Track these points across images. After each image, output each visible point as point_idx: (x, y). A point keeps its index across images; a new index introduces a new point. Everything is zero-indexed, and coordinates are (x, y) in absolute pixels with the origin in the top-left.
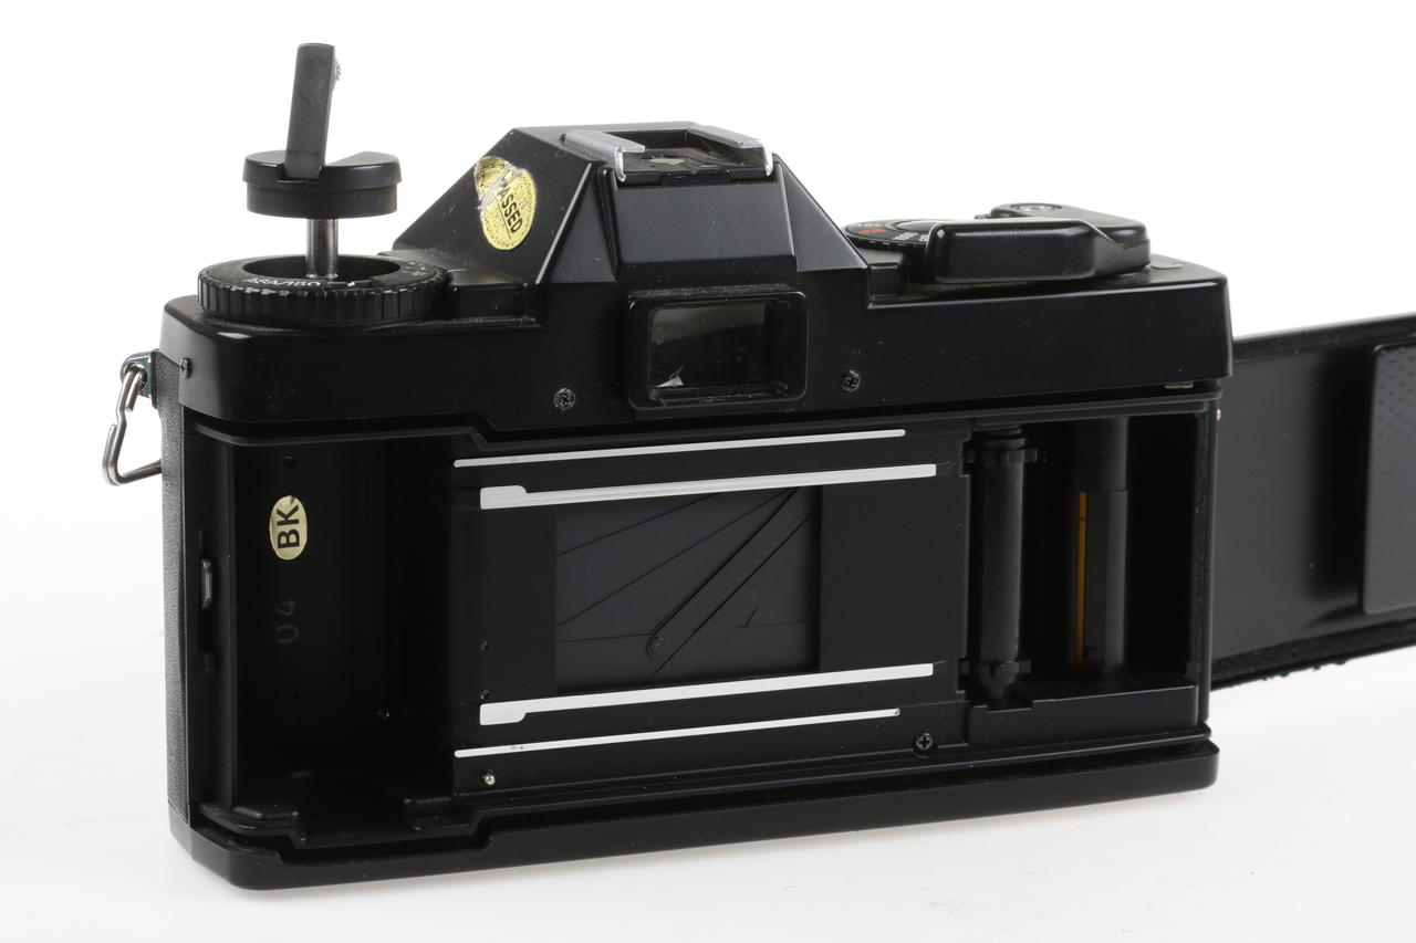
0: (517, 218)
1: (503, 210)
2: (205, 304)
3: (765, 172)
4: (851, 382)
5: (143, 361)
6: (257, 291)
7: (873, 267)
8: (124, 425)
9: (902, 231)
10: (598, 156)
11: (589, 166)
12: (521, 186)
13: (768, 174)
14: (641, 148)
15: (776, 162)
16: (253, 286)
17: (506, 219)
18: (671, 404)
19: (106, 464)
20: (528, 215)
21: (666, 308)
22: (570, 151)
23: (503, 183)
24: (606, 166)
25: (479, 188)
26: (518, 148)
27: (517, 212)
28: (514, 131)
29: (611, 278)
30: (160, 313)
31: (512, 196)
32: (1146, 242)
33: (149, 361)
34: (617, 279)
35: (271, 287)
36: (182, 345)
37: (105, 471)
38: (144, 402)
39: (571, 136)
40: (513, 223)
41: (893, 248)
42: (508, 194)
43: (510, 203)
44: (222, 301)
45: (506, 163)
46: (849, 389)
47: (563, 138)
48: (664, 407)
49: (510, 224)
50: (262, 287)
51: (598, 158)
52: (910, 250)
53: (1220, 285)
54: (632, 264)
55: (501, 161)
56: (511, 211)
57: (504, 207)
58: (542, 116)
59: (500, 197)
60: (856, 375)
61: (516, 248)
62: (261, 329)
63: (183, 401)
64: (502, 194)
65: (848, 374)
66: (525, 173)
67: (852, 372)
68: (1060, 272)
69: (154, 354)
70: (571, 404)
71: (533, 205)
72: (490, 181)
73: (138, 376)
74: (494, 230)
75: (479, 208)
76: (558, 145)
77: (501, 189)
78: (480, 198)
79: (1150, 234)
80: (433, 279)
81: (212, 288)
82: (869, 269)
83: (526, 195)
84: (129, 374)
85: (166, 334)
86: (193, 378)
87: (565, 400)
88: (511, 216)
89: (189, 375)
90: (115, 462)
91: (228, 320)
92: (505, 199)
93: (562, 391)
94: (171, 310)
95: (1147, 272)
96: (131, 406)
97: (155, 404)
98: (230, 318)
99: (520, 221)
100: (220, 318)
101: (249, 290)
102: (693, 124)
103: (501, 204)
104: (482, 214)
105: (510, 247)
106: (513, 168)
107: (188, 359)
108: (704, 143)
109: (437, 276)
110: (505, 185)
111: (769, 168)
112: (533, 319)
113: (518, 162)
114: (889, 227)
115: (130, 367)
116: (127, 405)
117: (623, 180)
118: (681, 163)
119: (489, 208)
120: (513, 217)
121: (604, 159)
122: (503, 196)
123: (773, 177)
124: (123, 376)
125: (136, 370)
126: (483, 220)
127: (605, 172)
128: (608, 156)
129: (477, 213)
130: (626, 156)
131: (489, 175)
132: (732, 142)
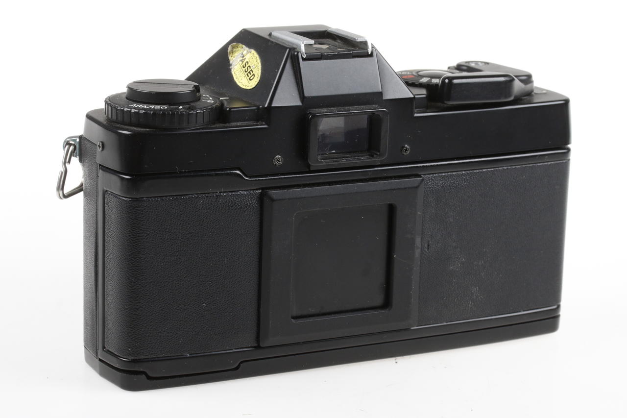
0: (252, 74)
1: (244, 69)
2: (110, 116)
3: (368, 52)
4: (406, 150)
5: (75, 141)
6: (137, 111)
7: (416, 96)
8: (66, 171)
9: (422, 76)
10: (291, 45)
11: (288, 50)
12: (253, 58)
13: (369, 53)
14: (312, 42)
15: (373, 47)
16: (135, 108)
17: (246, 73)
18: (326, 162)
19: (58, 189)
20: (258, 72)
21: (325, 117)
22: (276, 42)
23: (242, 56)
24: (296, 50)
25: (230, 57)
26: (247, 38)
27: (251, 70)
28: (244, 29)
29: (299, 103)
30: (84, 118)
31: (247, 62)
32: (532, 82)
33: (78, 140)
34: (302, 104)
35: (143, 109)
36: (98, 134)
37: (58, 193)
38: (75, 160)
39: (275, 34)
40: (250, 76)
41: (421, 86)
42: (245, 61)
43: (247, 66)
44: (119, 115)
45: (244, 46)
46: (405, 154)
47: (270, 35)
48: (324, 164)
49: (248, 76)
50: (139, 109)
51: (291, 46)
52: (428, 87)
53: (566, 102)
54: (309, 97)
55: (241, 45)
56: (248, 70)
57: (244, 67)
58: (257, 22)
59: (241, 62)
60: (408, 147)
61: (253, 88)
62: (139, 129)
63: (98, 161)
64: (241, 61)
65: (404, 147)
66: (253, 51)
67: (406, 146)
68: (499, 98)
69: (80, 138)
70: (281, 163)
71: (260, 67)
72: (236, 54)
73: (72, 148)
74: (240, 79)
75: (231, 67)
76: (268, 37)
77: (241, 59)
78: (231, 62)
79: (534, 78)
80: (216, 104)
81: (113, 109)
82: (414, 97)
83: (255, 62)
84: (67, 147)
85: (87, 128)
86: (105, 151)
87: (279, 161)
88: (249, 73)
89: (103, 149)
90: (63, 189)
91: (121, 124)
92: (244, 64)
93: (277, 157)
94: (89, 117)
95: (532, 96)
96: (69, 162)
97: (80, 161)
98: (123, 123)
99: (254, 75)
100: (118, 123)
101: (133, 111)
102: (330, 28)
103: (242, 66)
104: (232, 70)
105: (250, 88)
106: (247, 49)
107: (102, 142)
108: (335, 37)
109: (218, 103)
110: (243, 57)
111: (370, 51)
112: (264, 123)
113: (250, 45)
114: (415, 74)
115: (68, 144)
116: (67, 161)
117: (304, 57)
118: (328, 48)
119: (236, 67)
120: (249, 72)
121: (295, 46)
122: (243, 62)
123: (371, 55)
124: (64, 147)
125: (70, 145)
126: (233, 73)
127: (296, 53)
128: (297, 45)
129: (230, 70)
130: (305, 45)
131: (235, 52)
132: (352, 38)
